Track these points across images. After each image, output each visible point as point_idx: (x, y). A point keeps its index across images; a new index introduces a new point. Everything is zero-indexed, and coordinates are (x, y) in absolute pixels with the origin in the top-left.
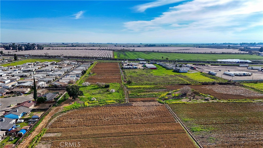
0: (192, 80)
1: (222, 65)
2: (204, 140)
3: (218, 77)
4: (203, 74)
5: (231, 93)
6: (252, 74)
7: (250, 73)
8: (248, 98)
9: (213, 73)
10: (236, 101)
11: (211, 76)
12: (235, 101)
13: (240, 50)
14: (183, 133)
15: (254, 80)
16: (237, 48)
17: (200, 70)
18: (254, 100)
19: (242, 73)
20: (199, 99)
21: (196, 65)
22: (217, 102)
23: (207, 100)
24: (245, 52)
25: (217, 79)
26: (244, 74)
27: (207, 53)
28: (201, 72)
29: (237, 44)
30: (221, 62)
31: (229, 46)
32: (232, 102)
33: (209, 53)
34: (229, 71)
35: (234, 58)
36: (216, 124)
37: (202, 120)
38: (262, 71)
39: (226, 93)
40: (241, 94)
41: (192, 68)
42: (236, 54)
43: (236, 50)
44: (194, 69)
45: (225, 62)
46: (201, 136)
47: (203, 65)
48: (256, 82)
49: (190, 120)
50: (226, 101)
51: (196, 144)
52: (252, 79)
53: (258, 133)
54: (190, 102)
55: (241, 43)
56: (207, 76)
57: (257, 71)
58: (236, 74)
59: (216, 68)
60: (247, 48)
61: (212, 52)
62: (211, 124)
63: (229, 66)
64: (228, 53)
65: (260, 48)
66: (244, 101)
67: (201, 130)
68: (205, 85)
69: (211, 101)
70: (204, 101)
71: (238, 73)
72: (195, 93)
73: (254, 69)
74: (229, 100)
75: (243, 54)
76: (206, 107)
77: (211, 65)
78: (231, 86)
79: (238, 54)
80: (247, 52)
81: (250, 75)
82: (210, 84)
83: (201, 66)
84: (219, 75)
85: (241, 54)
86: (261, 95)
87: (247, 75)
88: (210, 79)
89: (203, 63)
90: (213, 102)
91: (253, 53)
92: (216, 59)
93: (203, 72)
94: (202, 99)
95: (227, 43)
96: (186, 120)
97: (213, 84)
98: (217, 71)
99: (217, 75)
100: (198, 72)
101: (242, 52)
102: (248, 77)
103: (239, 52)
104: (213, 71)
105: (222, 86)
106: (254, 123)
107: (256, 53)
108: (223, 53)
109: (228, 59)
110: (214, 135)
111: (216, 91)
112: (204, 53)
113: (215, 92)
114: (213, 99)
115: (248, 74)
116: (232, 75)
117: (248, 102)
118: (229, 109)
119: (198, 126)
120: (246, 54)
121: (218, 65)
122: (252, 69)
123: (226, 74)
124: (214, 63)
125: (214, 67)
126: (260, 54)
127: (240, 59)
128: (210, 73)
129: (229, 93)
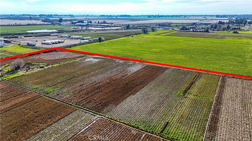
0: (15, 53)
1: (35, 36)
2: (60, 95)
3: (39, 47)
4: (22, 46)
5: (57, 58)
7: (63, 41)
8: (72, 58)
9: (33, 44)
10: (65, 63)
11: (32, 47)
13: (42, 21)
14: (40, 97)
16: (39, 20)
17: (16, 42)
18: (76, 60)
19: (57, 41)
21: (7, 38)
24: (48, 23)
25: (39, 49)
26: (59, 41)
27: (12, 25)
28: (19, 45)
29: (36, 15)
30: (33, 33)
31: (31, 17)
32: (63, 64)
33: (14, 25)
34: (44, 40)
35: (41, 29)
36: (61, 82)
37: (49, 83)
38: (69, 38)
40: (65, 57)
41: (6, 41)
42: (40, 25)
43: (38, 21)
44: (9, 43)
45: (36, 33)
46: (56, 94)
47: (16, 37)
48: (70, 46)
49: (39, 86)
50: (59, 65)
51: (56, 101)
52: (66, 45)
55: (40, 15)
56: (29, 48)
57: (66, 38)
58: (52, 43)
59: (30, 39)
60: (47, 19)
61: (17, 24)
62: (58, 84)
63: (43, 37)
64: (33, 25)
65: (59, 19)
66: (70, 62)
67: (53, 90)
68: (32, 56)
69: (46, 68)
70: (40, 69)
71: (54, 41)
72: (28, 64)
73: (63, 37)
75: (47, 25)
76: (45, 73)
77: (25, 37)
78: (54, 53)
79: (43, 24)
80: (50, 23)
82: (36, 54)
83: (14, 38)
84: (38, 44)
85: (45, 25)
86: (78, 55)
87: (61, 43)
88: (32, 49)
89: (15, 35)
90: (49, 68)
91: (55, 23)
92: (25, 31)
93: (21, 44)
94: (38, 68)
95: (26, 14)
96: (35, 87)
97: (38, 53)
98: (33, 41)
100: (15, 45)
101: (46, 23)
103: (43, 23)
104: (30, 43)
105: (47, 53)
107: (57, 23)
108: (28, 25)
109: (36, 30)
110: (65, 90)
111: (45, 58)
112: (7, 25)
113: (44, 60)
114: (47, 66)
116: (50, 44)
117: (73, 62)
118: (63, 70)
119: (49, 88)
121: (32, 36)
124: (27, 35)
125: (29, 39)
126: (60, 24)
127: (48, 29)
128: (28, 45)
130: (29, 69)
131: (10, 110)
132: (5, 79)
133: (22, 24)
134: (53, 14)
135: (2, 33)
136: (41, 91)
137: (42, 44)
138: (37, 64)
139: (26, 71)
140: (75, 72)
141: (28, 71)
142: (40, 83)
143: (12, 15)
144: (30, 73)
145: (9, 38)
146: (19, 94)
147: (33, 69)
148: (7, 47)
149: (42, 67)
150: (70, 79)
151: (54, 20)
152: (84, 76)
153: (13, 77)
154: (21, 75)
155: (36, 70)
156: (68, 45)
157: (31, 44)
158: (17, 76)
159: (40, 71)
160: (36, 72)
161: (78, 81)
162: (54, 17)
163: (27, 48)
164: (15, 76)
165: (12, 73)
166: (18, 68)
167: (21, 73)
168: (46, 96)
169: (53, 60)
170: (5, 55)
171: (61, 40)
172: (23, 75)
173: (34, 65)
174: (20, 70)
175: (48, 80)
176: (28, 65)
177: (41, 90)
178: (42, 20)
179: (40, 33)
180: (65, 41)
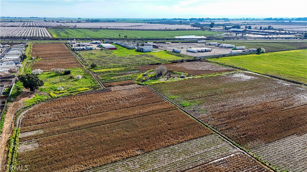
0: (160, 59)
1: (182, 42)
2: (197, 112)
3: (184, 55)
4: (168, 52)
5: (200, 68)
6: (212, 49)
7: (210, 49)
8: (217, 71)
9: (178, 51)
10: (209, 76)
11: (177, 54)
12: (207, 76)
13: (192, 26)
14: (176, 109)
15: (215, 55)
16: (188, 24)
17: (162, 48)
18: (222, 74)
19: (204, 49)
20: (176, 77)
21: (156, 43)
22: (193, 78)
23: (183, 77)
24: (198, 28)
25: (183, 56)
26: (205, 50)
27: (162, 30)
28: (166, 51)
29: (187, 19)
30: (180, 39)
31: (181, 22)
32: (205, 77)
33: (164, 30)
34: (190, 48)
35: (189, 35)
36: (200, 97)
37: (187, 96)
38: (218, 46)
39: (196, 69)
40: (209, 69)
41: (154, 46)
42: (189, 30)
43: (188, 26)
44: (156, 48)
45: (183, 39)
46: (192, 110)
47: (163, 43)
48: (217, 57)
49: (176, 97)
50: (201, 77)
51: (191, 117)
52: (213, 55)
53: (235, 100)
54: (168, 80)
55: (191, 18)
56: (173, 54)
57: (214, 46)
58: (198, 51)
59: (177, 45)
60: (197, 24)
61: (167, 29)
62: (196, 98)
63: (190, 43)
64: (182, 30)
65: (210, 23)
66: (215, 75)
67: (190, 105)
68: (175, 64)
69: (187, 78)
70: (180, 79)
71: (200, 49)
72: (170, 71)
73: (211, 45)
74: (202, 76)
75: (196, 30)
76: (184, 83)
77: (172, 43)
78: (198, 63)
79: (192, 30)
80: (200, 28)
81: (210, 51)
82: (179, 62)
83: (162, 44)
84: (183, 52)
85: (194, 30)
86: (226, 68)
87: (208, 51)
88: (176, 57)
89: (163, 41)
90: (189, 79)
91: (204, 29)
92: (173, 36)
93: (167, 50)
94: (178, 77)
95: (177, 18)
96: (172, 97)
97: (182, 61)
98: (179, 48)
99: (182, 53)
100: (161, 50)
101: (195, 28)
102: (209, 52)
103: (192, 28)
104: (176, 49)
105: (190, 62)
106: (230, 92)
107: (207, 28)
108: (177, 30)
109: (184, 35)
110: (203, 107)
111: (187, 68)
112: (158, 30)
113: (186, 70)
114: (188, 76)
115: (209, 49)
116: (195, 52)
117: (218, 75)
118: (205, 83)
119: (186, 102)
120: (198, 30)
121: (178, 42)
122: (210, 45)
123: (189, 51)
124: (174, 41)
125: (175, 45)
126: (211, 29)
127: (196, 35)
128: (174, 51)
129: (199, 69)
130: (170, 77)
131: (147, 115)
132: (148, 84)
133: (172, 29)
134: (204, 18)
135: (152, 38)
136: (178, 103)
137: (188, 51)
138: (178, 73)
139: (167, 79)
140: (218, 89)
141: (169, 79)
142: (178, 94)
143: (164, 19)
144: (170, 82)
145: (158, 43)
146: (157, 101)
147: (174, 77)
148: (154, 52)
149: (183, 76)
150: (211, 96)
151: (204, 24)
152: (229, 95)
153: (154, 83)
154: (162, 82)
155: (176, 79)
156: (215, 54)
157: (176, 51)
158: (159, 83)
159: (180, 81)
160: (176, 82)
161: (220, 100)
162: (205, 21)
163: (172, 54)
164: (156, 83)
165: (155, 79)
166: (160, 75)
167: (162, 80)
168: (182, 109)
169: (195, 70)
170: (151, 60)
171: (208, 49)
172: (164, 82)
173: (175, 74)
174: (161, 77)
175: (186, 92)
176: (170, 73)
177: (178, 101)
178: (192, 24)
179: (187, 39)
180: (213, 49)
